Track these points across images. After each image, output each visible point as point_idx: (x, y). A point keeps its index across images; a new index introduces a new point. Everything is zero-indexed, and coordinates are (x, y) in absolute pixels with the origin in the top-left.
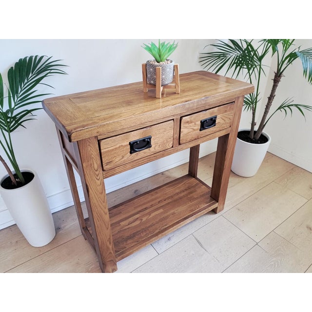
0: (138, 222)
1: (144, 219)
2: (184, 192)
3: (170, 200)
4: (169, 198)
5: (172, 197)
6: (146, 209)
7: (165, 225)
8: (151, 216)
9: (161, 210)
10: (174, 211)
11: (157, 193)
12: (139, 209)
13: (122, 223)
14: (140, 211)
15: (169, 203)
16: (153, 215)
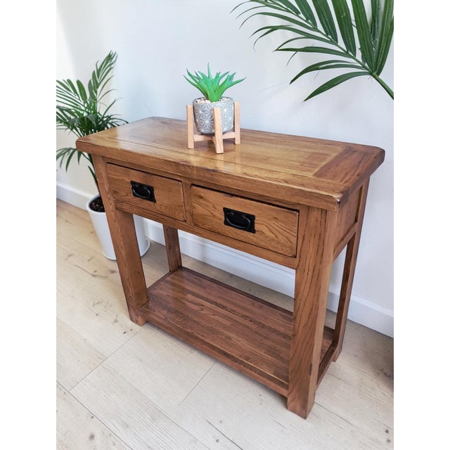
0: (196, 308)
1: (205, 312)
2: (285, 337)
3: (254, 327)
4: (259, 324)
5: (263, 326)
6: (224, 307)
7: (203, 336)
8: (213, 317)
9: (228, 323)
10: (236, 337)
11: (261, 307)
12: (219, 301)
13: (189, 296)
14: (216, 304)
15: (247, 327)
16: (216, 317)
